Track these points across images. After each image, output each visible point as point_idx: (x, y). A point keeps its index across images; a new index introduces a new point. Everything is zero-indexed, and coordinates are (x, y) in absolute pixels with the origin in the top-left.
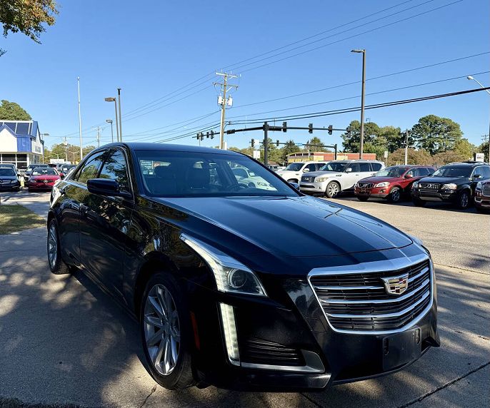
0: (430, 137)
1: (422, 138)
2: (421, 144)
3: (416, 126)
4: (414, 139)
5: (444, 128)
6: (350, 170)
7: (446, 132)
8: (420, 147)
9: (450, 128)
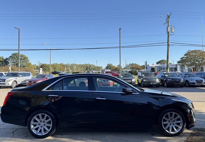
0: (17, 61)
1: (13, 61)
2: (13, 64)
3: (10, 57)
4: (9, 62)
5: (22, 58)
6: (21, 76)
7: (23, 60)
8: (12, 65)
9: (24, 59)
